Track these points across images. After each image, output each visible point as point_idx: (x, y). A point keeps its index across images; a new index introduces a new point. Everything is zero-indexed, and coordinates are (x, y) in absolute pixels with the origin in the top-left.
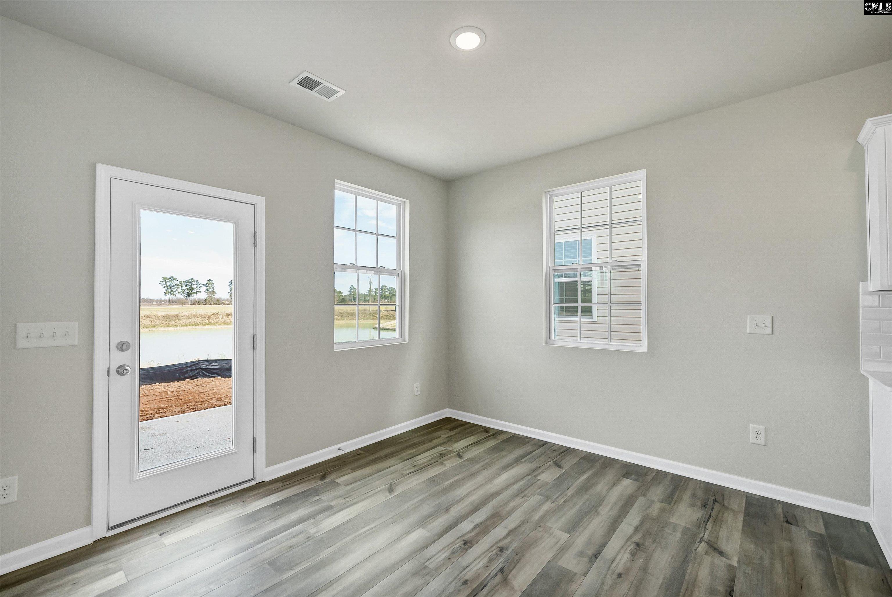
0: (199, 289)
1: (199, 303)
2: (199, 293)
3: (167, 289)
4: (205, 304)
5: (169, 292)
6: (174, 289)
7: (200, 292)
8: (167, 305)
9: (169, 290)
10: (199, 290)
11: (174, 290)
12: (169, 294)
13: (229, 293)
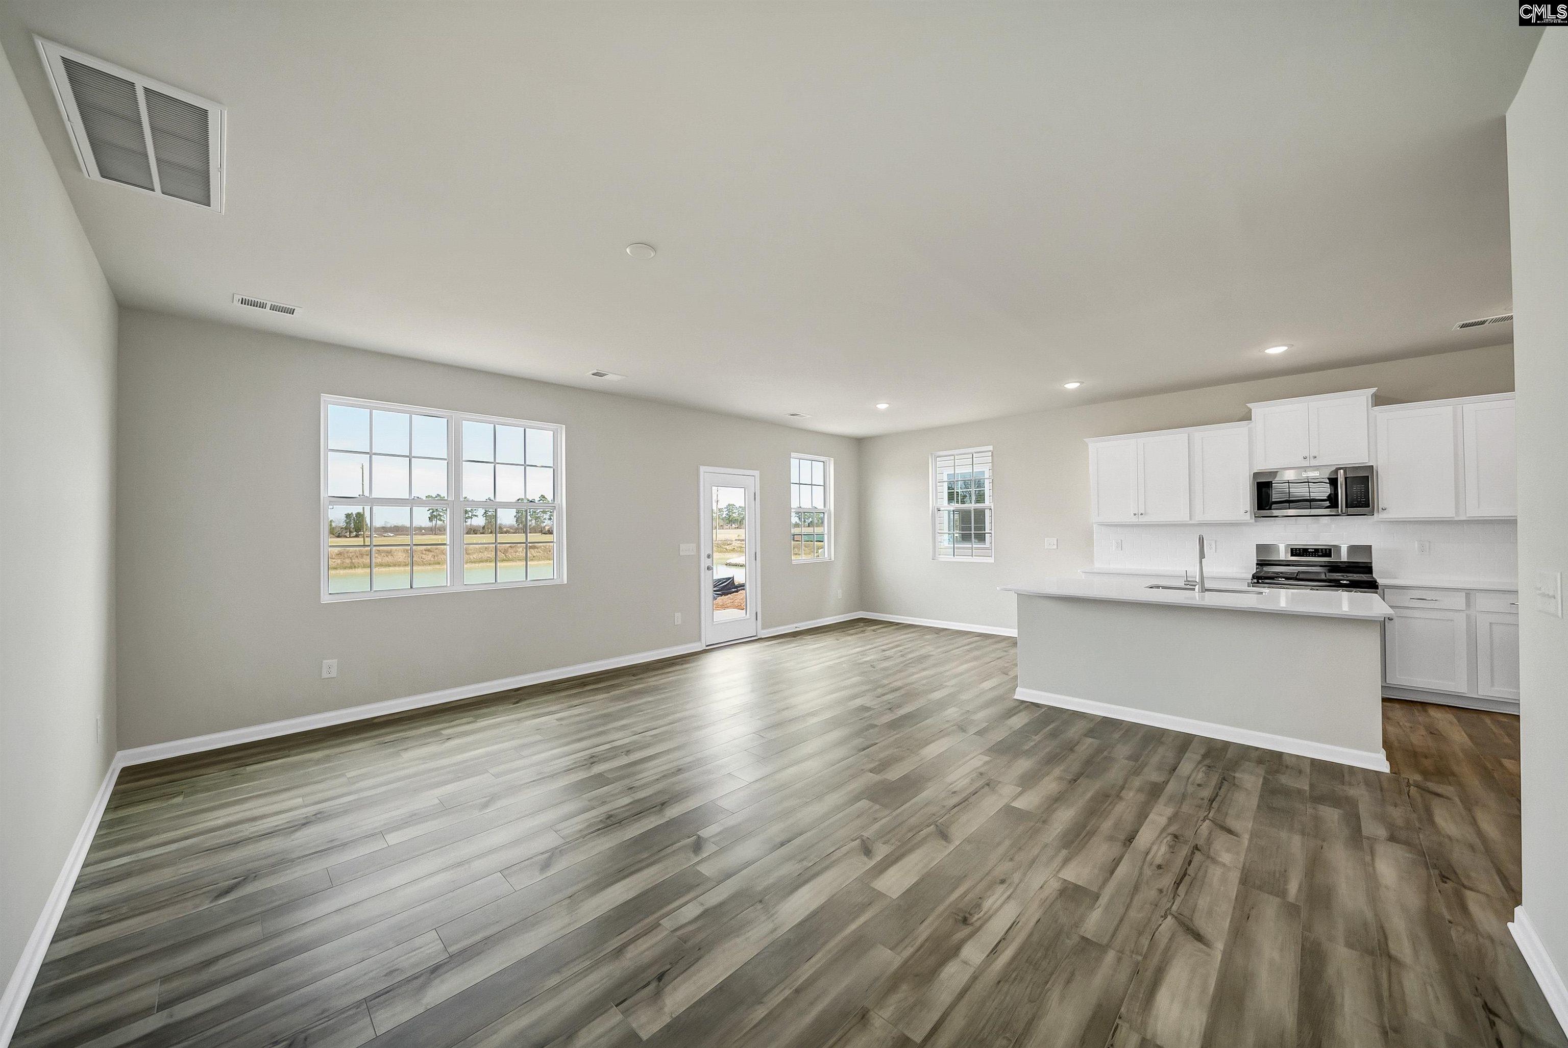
0: (475, 511)
1: (475, 532)
2: (474, 518)
3: (433, 512)
4: (483, 533)
5: (436, 517)
6: (441, 512)
7: (476, 516)
8: (432, 535)
9: (435, 513)
10: (474, 514)
11: (441, 514)
12: (435, 519)
13: (515, 516)
